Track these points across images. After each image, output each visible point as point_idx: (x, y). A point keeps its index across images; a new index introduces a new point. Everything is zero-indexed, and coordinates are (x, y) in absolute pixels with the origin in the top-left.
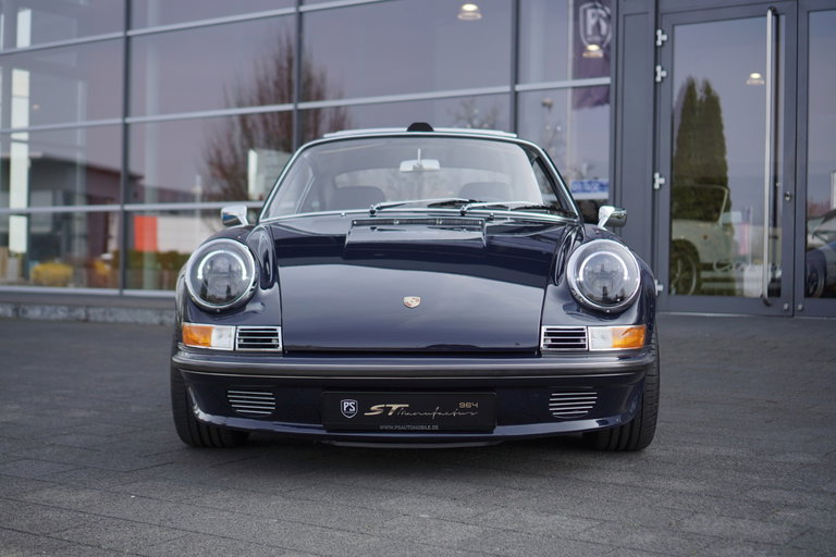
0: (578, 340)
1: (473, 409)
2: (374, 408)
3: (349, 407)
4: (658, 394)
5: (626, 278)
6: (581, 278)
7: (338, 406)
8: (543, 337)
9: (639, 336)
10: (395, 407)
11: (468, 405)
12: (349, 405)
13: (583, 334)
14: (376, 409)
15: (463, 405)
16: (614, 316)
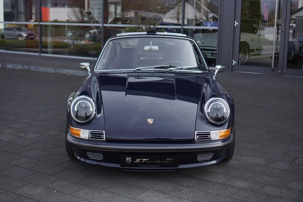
0: (208, 137)
1: (171, 160)
2: (137, 160)
3: (129, 160)
4: (234, 146)
5: (225, 111)
6: (209, 111)
7: (125, 159)
8: (195, 136)
9: (229, 132)
10: (144, 160)
11: (170, 159)
12: (128, 159)
13: (209, 134)
14: (138, 160)
15: (167, 159)
16: (220, 126)
